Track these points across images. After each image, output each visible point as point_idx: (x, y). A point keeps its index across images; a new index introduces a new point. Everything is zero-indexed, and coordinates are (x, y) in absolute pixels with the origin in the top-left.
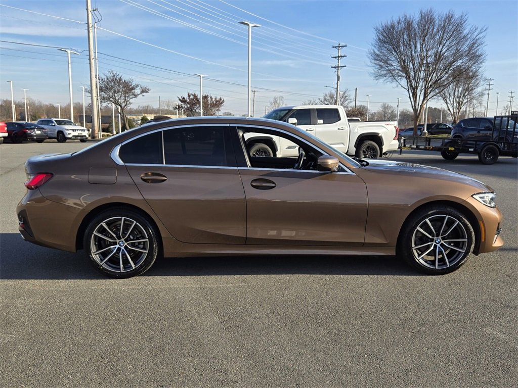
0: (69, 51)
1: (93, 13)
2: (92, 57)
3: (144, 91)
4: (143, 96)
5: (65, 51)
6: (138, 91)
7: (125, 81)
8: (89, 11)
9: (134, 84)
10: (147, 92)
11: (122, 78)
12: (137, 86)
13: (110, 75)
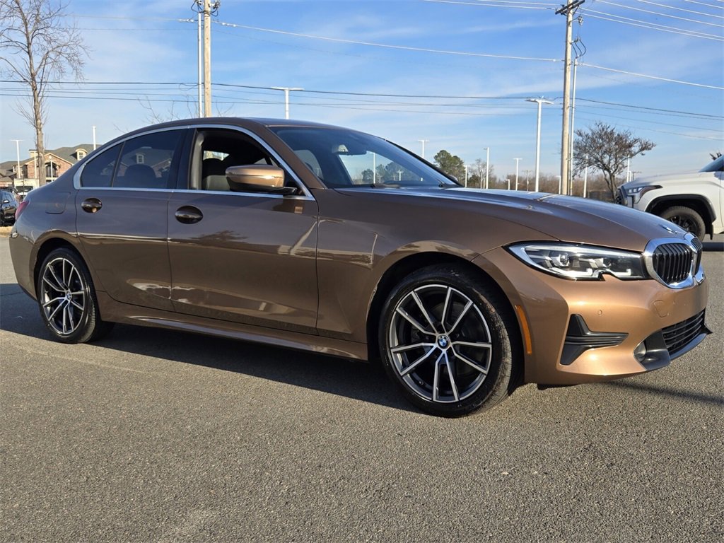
0: (540, 101)
1: (574, 45)
2: (568, 104)
3: (645, 147)
4: (643, 154)
5: (535, 101)
6: (635, 148)
7: (618, 135)
8: (568, 43)
9: (631, 139)
10: (650, 149)
11: (614, 131)
12: (636, 141)
13: (597, 129)
